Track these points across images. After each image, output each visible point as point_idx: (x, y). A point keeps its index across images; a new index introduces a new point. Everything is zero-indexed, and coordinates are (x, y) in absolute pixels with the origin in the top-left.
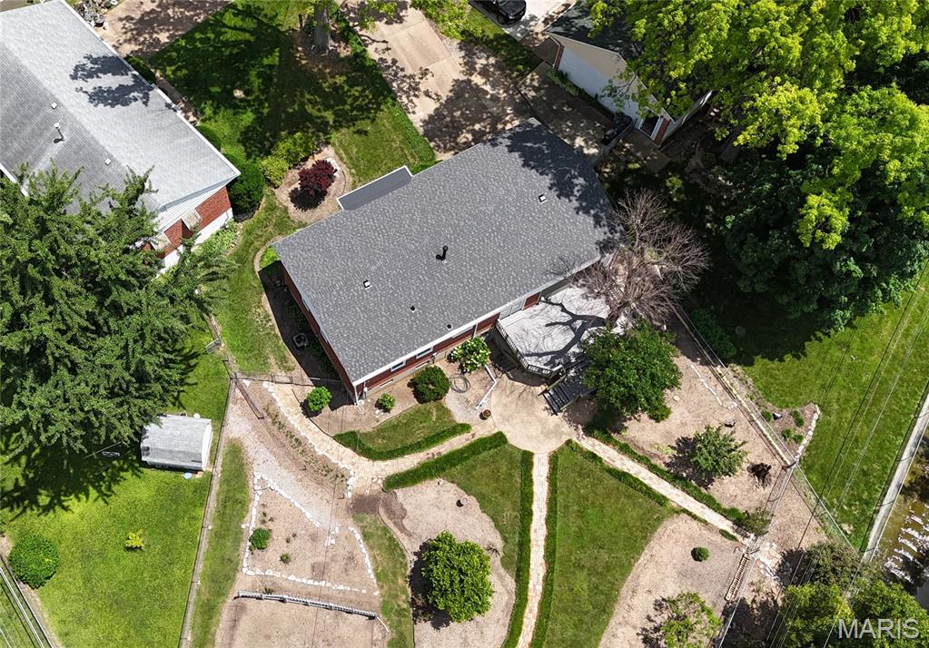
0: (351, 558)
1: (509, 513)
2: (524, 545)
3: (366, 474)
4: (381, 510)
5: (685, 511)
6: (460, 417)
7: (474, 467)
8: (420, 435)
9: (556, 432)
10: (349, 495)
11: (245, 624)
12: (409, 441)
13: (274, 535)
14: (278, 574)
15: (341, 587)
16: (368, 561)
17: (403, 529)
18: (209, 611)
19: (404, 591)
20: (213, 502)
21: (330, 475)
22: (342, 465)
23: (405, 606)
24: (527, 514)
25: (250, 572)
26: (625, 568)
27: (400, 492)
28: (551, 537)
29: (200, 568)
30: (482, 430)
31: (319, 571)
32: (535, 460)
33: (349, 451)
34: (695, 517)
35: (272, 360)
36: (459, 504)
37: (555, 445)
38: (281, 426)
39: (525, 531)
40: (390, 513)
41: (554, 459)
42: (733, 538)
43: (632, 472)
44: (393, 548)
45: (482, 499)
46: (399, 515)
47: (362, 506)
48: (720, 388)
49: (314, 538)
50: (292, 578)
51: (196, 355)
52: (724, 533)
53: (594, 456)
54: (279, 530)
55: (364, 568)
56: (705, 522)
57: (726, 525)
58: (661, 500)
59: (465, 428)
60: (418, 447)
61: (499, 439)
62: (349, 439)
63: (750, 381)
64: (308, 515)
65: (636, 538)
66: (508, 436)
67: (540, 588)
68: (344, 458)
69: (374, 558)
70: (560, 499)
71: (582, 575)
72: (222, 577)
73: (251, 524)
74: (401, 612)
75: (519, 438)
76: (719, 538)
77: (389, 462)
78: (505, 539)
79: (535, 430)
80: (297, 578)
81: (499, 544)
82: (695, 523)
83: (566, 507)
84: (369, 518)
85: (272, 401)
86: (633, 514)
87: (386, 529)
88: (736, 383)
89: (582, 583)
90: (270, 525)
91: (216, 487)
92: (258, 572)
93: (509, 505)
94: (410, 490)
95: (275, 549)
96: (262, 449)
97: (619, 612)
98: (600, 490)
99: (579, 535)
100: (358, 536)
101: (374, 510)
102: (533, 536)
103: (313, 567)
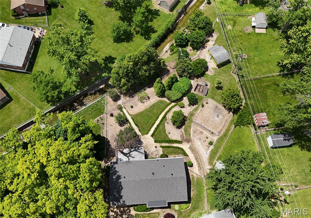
0: (194, 132)
1: (161, 127)
2: (161, 121)
3: (185, 146)
4: (185, 138)
5: (129, 115)
6: (161, 149)
7: (163, 138)
8: (171, 149)
9: (144, 138)
10: (190, 144)
11: (219, 130)
12: (174, 149)
13: (208, 143)
14: (210, 136)
15: (198, 128)
16: (192, 131)
17: (182, 133)
18: (225, 135)
19: (187, 123)
20: (218, 155)
21: (192, 149)
22: (189, 150)
23: (188, 120)
24: (158, 126)
25: (215, 139)
26: (146, 110)
27: (180, 140)
28: (156, 120)
29: (224, 144)
30: (158, 145)
31: (201, 133)
32: (151, 134)
33: (186, 152)
34: (128, 113)
35: (195, 180)
36: (169, 133)
37: (146, 136)
38: (199, 164)
39: (160, 123)
40: (183, 137)
41: (147, 133)
42: (124, 107)
43: (134, 125)
44: (185, 131)
45: (165, 132)
46: (182, 136)
47: (188, 141)
48: (108, 133)
49: (200, 139)
50: (207, 134)
51: (212, 188)
52: (125, 109)
53: (140, 130)
54: (207, 143)
55: (193, 130)
56: (127, 112)
57: (124, 110)
58: (132, 118)
59: (161, 147)
60: (172, 147)
61: (156, 142)
62: (185, 154)
63: (101, 132)
64: (200, 143)
65: (141, 114)
66: (154, 141)
67: (162, 113)
68: (188, 151)
69: (190, 131)
70: (150, 126)
71: (154, 112)
72: (220, 140)
73: (212, 147)
74: (189, 120)
75: (152, 140)
76: (127, 108)
77: (179, 146)
78: (164, 123)
79: (148, 140)
80: (206, 133)
81: (166, 123)
82: (129, 112)
83: (150, 124)
84: (188, 138)
85: (199, 170)
86: (139, 118)
87: (186, 134)
88: (104, 132)
89: (155, 111)
90: (208, 145)
91: (217, 158)
92: (213, 138)
93: (160, 129)
94: (178, 140)
95: (208, 141)
96: (204, 161)
97: (151, 104)
98: (142, 124)
99: (150, 119)
100: (191, 135)
101: (186, 139)
102: (159, 122)
103: (202, 134)
